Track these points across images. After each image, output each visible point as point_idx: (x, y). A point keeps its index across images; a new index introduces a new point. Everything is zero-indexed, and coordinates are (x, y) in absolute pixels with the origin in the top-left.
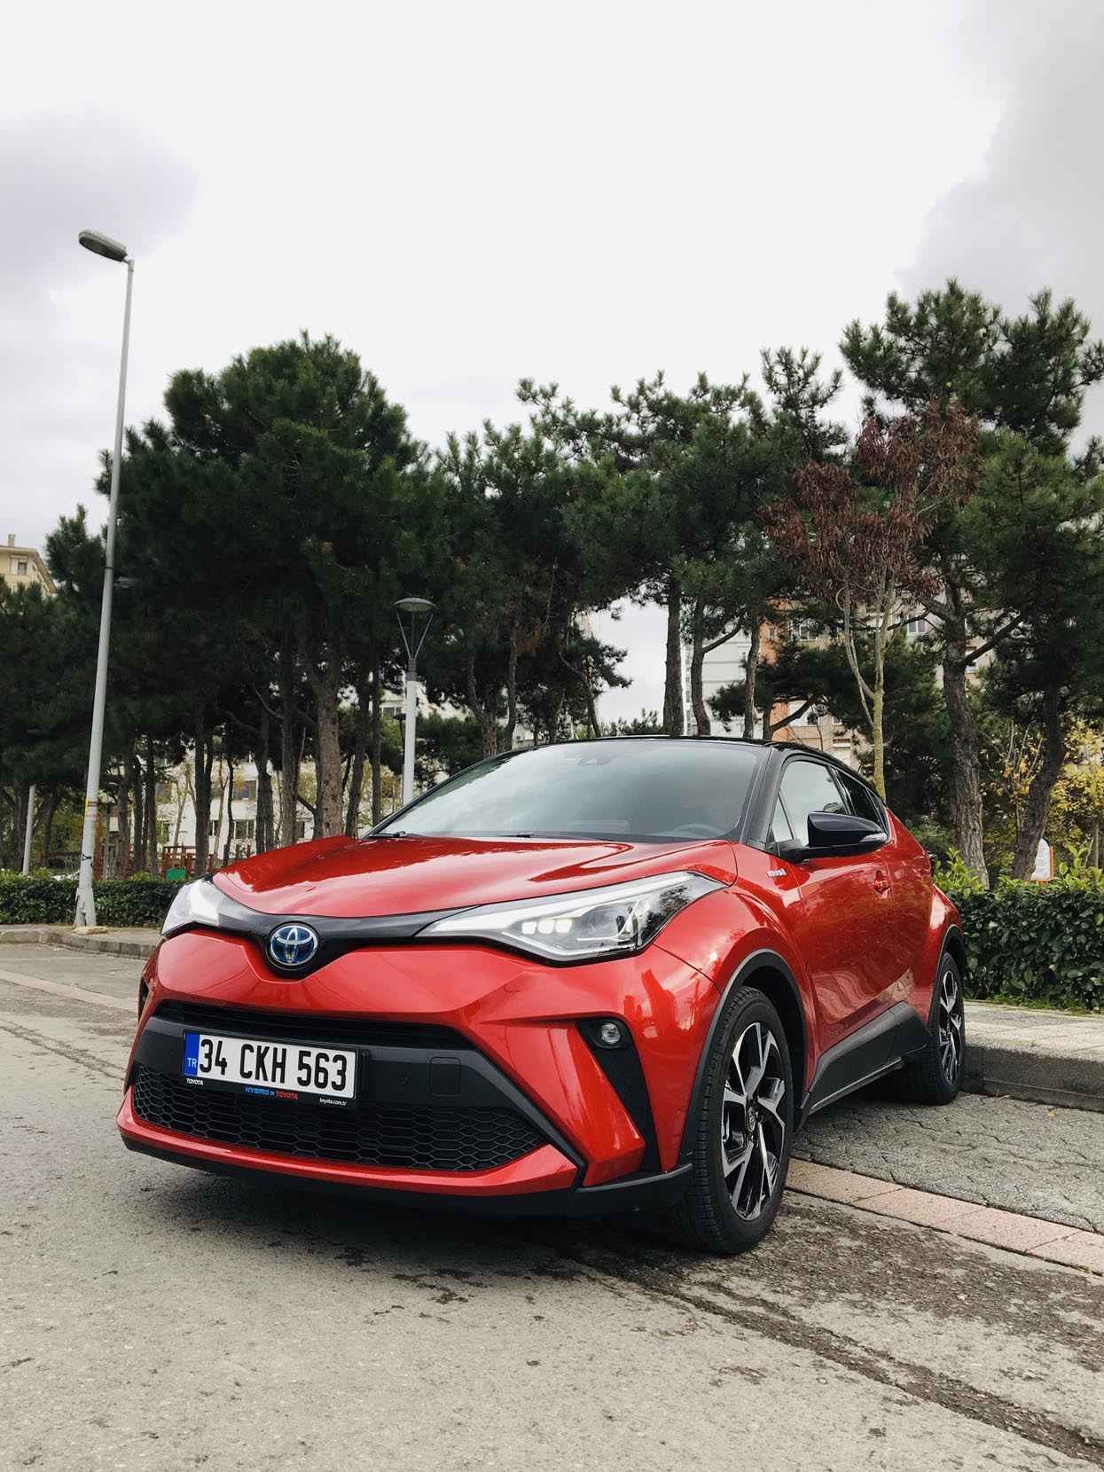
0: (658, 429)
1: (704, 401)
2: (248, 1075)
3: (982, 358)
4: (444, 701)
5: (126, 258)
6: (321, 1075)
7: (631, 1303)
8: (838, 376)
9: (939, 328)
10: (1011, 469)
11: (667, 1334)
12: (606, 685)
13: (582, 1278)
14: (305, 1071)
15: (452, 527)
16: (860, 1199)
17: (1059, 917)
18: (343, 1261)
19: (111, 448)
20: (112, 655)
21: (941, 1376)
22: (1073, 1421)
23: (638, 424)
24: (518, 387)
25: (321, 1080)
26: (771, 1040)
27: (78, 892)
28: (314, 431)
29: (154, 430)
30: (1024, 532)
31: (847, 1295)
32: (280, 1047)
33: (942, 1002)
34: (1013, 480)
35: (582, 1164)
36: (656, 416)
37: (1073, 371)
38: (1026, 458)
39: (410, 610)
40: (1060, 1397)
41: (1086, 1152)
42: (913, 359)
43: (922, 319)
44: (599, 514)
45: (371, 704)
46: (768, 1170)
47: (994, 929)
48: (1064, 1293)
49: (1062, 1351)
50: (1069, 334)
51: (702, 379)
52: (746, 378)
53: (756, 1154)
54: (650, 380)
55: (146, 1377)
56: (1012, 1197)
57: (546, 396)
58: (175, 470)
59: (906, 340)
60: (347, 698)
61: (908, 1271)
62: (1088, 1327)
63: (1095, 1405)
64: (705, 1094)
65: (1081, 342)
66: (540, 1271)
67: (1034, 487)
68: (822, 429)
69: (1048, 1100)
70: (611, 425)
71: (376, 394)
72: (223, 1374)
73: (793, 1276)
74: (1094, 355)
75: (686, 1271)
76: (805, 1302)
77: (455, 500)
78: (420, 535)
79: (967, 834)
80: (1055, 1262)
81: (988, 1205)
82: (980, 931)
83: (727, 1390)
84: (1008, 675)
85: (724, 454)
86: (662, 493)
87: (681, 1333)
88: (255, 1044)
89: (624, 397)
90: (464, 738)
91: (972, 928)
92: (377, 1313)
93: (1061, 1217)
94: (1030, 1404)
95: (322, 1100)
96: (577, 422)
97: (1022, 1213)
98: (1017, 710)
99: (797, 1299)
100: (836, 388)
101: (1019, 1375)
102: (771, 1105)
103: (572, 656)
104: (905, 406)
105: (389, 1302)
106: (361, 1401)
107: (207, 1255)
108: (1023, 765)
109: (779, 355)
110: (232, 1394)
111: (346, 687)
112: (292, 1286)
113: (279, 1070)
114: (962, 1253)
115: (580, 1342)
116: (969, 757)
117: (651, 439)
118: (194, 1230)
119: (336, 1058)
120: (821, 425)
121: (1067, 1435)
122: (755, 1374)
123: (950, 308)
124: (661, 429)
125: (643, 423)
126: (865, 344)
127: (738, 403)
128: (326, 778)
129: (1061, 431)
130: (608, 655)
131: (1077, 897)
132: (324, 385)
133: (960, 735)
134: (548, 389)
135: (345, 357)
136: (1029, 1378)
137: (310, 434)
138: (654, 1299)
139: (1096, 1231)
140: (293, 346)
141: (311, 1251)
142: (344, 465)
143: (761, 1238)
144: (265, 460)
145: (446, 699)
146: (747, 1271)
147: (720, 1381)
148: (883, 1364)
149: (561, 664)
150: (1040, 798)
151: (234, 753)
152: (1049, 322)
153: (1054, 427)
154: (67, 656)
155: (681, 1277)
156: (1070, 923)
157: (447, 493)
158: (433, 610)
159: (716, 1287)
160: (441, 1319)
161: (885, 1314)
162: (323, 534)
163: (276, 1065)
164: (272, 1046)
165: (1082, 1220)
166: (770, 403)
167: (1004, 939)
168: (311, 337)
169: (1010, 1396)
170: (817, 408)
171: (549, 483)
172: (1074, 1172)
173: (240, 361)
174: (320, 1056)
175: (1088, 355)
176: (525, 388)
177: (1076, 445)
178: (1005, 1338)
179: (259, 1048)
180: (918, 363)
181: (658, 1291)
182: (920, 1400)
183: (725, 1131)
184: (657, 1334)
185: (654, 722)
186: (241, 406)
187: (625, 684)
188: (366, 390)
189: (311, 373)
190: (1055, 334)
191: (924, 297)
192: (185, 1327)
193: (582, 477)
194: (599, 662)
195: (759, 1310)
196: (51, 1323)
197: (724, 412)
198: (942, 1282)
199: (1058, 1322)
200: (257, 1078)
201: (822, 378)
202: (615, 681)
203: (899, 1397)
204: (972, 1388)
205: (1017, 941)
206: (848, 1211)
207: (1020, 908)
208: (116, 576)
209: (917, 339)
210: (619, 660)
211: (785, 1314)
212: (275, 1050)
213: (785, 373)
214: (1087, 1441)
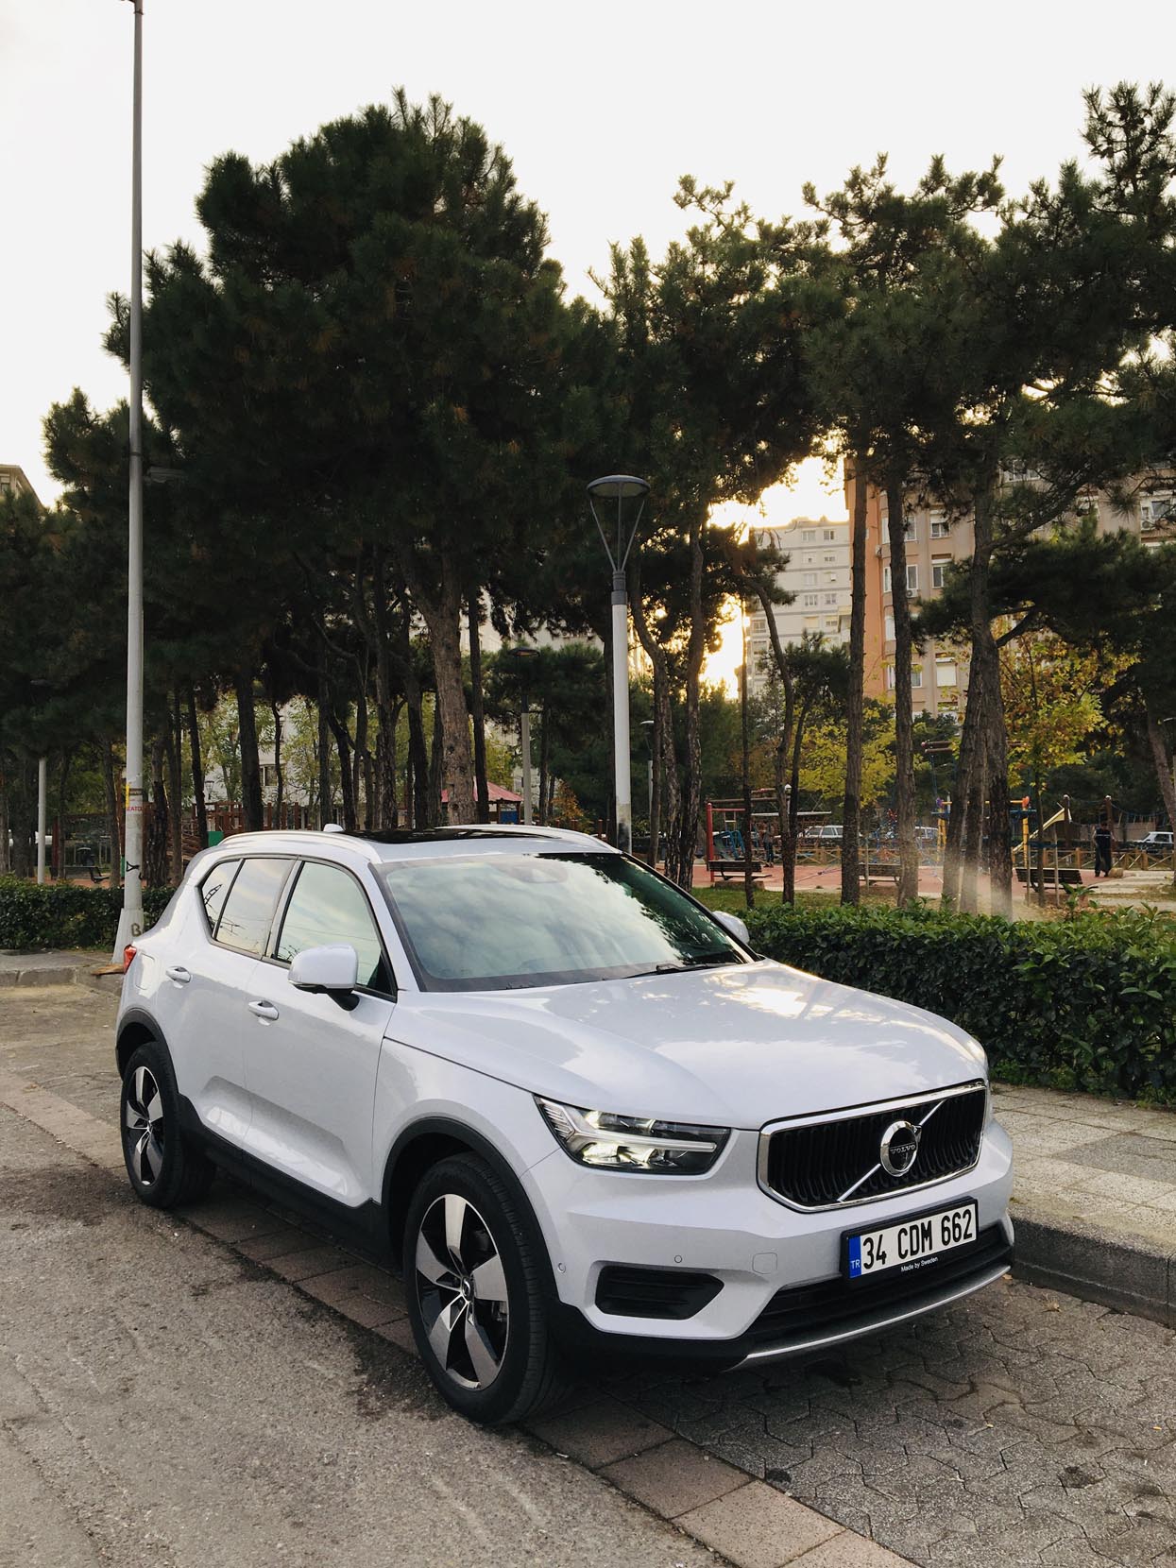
23: (843, 235)
24: (676, 187)
29: (182, 257)
36: (867, 222)
39: (616, 493)
51: (938, 163)
52: (997, 162)
70: (807, 237)
71: (506, 184)
89: (820, 197)
96: (759, 235)
109: (1115, 96)
124: (875, 240)
125: (851, 232)
127: (982, 200)
128: (451, 742)
130: (767, 562)
134: (720, 188)
135: (460, 128)
140: (383, 111)
144: (363, 280)
162: (449, 396)
168: (409, 99)
176: (687, 188)
188: (493, 175)
194: (754, 571)
197: (963, 213)
208: (146, 466)
210: (780, 568)
213: (1123, 123)
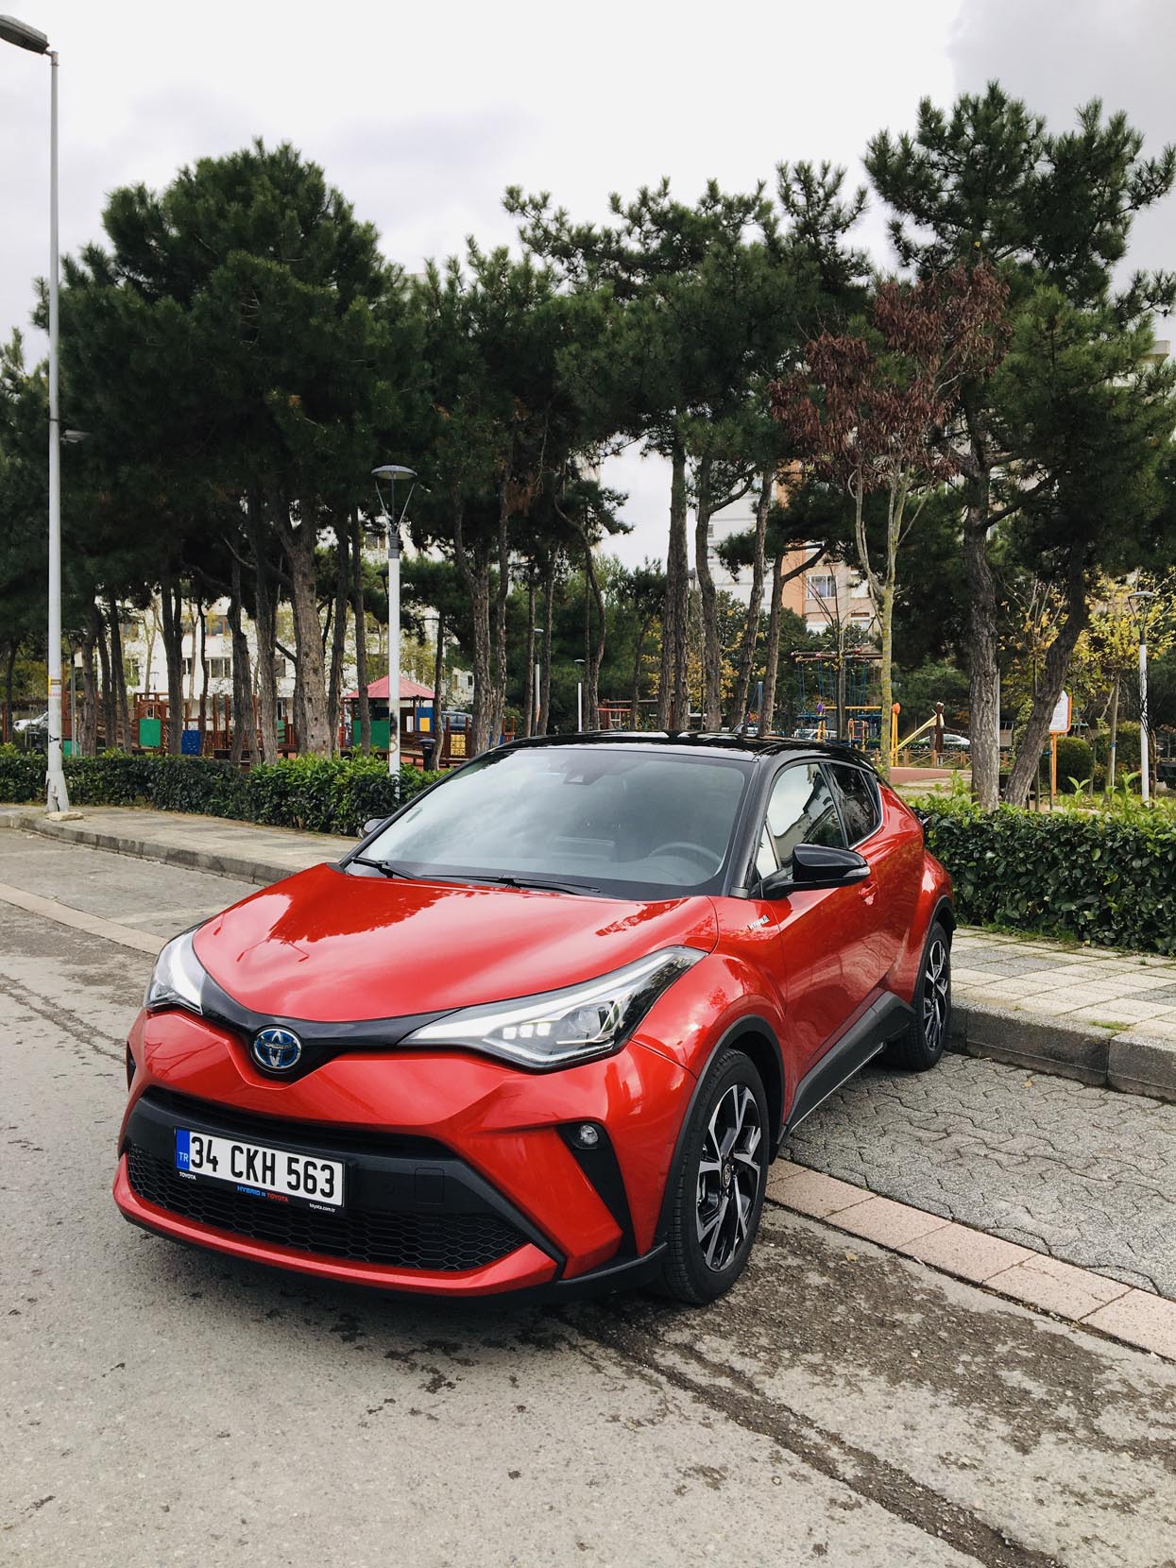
0: (663, 246)
1: (715, 214)
2: (240, 1175)
3: (1023, 176)
4: (431, 545)
5: (48, 49)
6: (310, 1182)
7: (607, 1380)
8: (862, 194)
9: (975, 142)
10: (1044, 326)
11: (639, 1424)
12: (605, 532)
13: (564, 1346)
14: (294, 1176)
15: (433, 370)
16: (834, 1212)
17: (1056, 851)
18: (337, 1335)
19: (46, 275)
20: (64, 517)
21: (886, 1464)
22: (997, 1521)
23: (640, 240)
24: (504, 196)
25: (310, 1186)
26: (748, 1095)
27: (48, 775)
28: (274, 265)
29: (93, 256)
30: (1054, 396)
31: (808, 1357)
32: (269, 1152)
33: (928, 975)
34: (1045, 338)
35: (561, 1259)
36: (659, 230)
37: (1121, 193)
38: (1060, 314)
39: (390, 477)
40: (988, 1490)
41: (1055, 1139)
42: (946, 176)
43: (958, 129)
44: (595, 361)
45: (350, 546)
46: (742, 1217)
47: (992, 859)
48: (1011, 1344)
49: (1000, 1427)
50: (1118, 155)
51: (713, 187)
52: (761, 186)
53: (732, 1208)
54: (653, 190)
55: (160, 1513)
56: (976, 1210)
57: (537, 207)
58: (121, 311)
59: (939, 154)
60: (324, 539)
61: (869, 1317)
62: (1028, 1392)
63: (1017, 1500)
64: (681, 1173)
65: (1132, 160)
66: (524, 1340)
67: (1067, 346)
68: (844, 257)
69: (1027, 1065)
70: (610, 242)
71: (343, 213)
72: (230, 1509)
73: (762, 1331)
74: (1145, 175)
75: (661, 1330)
76: (769, 1368)
77: (435, 336)
78: (397, 384)
79: (979, 707)
80: (1010, 1298)
81: (954, 1220)
82: (977, 860)
83: (689, 1499)
84: (1033, 530)
85: (734, 292)
86: (665, 335)
87: (653, 1424)
88: (244, 1147)
89: (625, 208)
90: (453, 585)
91: (969, 857)
92: (370, 1412)
93: (1020, 1237)
94: (962, 1499)
95: (312, 1206)
96: (572, 239)
97: (984, 1230)
98: (1041, 566)
99: (762, 1364)
100: (860, 209)
101: (956, 1464)
102: (746, 1159)
103: (569, 506)
104: (935, 233)
105: (383, 1394)
106: (357, 1538)
107: (209, 1334)
108: (1044, 619)
109: (796, 171)
110: (240, 1536)
111: (324, 527)
112: (290, 1376)
113: (268, 1173)
114: (923, 1290)
115: (559, 1441)
116: (986, 626)
117: (655, 257)
118: (195, 1296)
119: (324, 1168)
120: (842, 254)
121: (990, 1534)
122: (717, 1476)
123: (988, 120)
124: (666, 245)
125: (646, 238)
126: (892, 161)
127: (752, 215)
128: (306, 649)
129: (1105, 260)
130: (607, 499)
131: (1075, 830)
132: (284, 207)
133: (977, 602)
134: (539, 198)
135: (307, 169)
136: (964, 1466)
137: (270, 270)
138: (629, 1372)
139: (1050, 1255)
140: (246, 156)
141: (307, 1322)
142: (309, 304)
143: (736, 1280)
144: (220, 299)
145: (433, 541)
146: (719, 1325)
147: (684, 1487)
148: (834, 1452)
149: (557, 515)
150: (1059, 662)
151: (205, 594)
152: (1097, 139)
153: (1097, 259)
154: (14, 506)
155: (657, 1339)
156: (1067, 857)
157: (427, 333)
158: (413, 479)
159: (689, 1351)
160: (431, 1417)
161: (841, 1382)
162: (288, 387)
163: (265, 1168)
164: (261, 1150)
165: (1040, 1241)
166: (786, 227)
167: (1001, 870)
168: (266, 144)
169: (945, 1490)
170: (838, 233)
171: (541, 320)
172: (1039, 1169)
173: (186, 173)
174: (307, 1164)
175: (1139, 175)
176: (512, 197)
177: (1119, 281)
178: (949, 1409)
179: (249, 1150)
180: (952, 180)
181: (634, 1358)
182: (863, 1499)
183: (700, 1193)
184: (630, 1424)
185: (658, 570)
186: (191, 232)
187: (627, 531)
188: (331, 211)
189: (269, 194)
190: (1103, 153)
191: (961, 102)
192: (192, 1443)
193: (577, 312)
194: (598, 507)
195: (724, 1382)
196: (68, 1445)
197: (737, 227)
198: (899, 1332)
199: (999, 1384)
200: (248, 1178)
201: (846, 197)
202: (615, 528)
203: (843, 1498)
204: (912, 1481)
205: (1013, 871)
206: (818, 1230)
207: (1019, 839)
208: (62, 429)
209: (951, 153)
210: (620, 504)
211: (750, 1386)
212: (265, 1154)
213: (803, 192)
214: (1007, 1542)
